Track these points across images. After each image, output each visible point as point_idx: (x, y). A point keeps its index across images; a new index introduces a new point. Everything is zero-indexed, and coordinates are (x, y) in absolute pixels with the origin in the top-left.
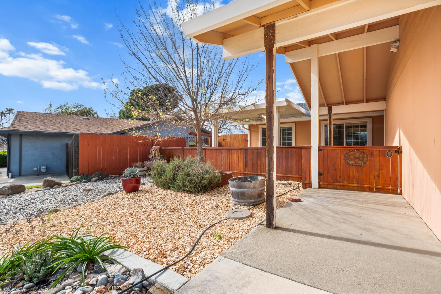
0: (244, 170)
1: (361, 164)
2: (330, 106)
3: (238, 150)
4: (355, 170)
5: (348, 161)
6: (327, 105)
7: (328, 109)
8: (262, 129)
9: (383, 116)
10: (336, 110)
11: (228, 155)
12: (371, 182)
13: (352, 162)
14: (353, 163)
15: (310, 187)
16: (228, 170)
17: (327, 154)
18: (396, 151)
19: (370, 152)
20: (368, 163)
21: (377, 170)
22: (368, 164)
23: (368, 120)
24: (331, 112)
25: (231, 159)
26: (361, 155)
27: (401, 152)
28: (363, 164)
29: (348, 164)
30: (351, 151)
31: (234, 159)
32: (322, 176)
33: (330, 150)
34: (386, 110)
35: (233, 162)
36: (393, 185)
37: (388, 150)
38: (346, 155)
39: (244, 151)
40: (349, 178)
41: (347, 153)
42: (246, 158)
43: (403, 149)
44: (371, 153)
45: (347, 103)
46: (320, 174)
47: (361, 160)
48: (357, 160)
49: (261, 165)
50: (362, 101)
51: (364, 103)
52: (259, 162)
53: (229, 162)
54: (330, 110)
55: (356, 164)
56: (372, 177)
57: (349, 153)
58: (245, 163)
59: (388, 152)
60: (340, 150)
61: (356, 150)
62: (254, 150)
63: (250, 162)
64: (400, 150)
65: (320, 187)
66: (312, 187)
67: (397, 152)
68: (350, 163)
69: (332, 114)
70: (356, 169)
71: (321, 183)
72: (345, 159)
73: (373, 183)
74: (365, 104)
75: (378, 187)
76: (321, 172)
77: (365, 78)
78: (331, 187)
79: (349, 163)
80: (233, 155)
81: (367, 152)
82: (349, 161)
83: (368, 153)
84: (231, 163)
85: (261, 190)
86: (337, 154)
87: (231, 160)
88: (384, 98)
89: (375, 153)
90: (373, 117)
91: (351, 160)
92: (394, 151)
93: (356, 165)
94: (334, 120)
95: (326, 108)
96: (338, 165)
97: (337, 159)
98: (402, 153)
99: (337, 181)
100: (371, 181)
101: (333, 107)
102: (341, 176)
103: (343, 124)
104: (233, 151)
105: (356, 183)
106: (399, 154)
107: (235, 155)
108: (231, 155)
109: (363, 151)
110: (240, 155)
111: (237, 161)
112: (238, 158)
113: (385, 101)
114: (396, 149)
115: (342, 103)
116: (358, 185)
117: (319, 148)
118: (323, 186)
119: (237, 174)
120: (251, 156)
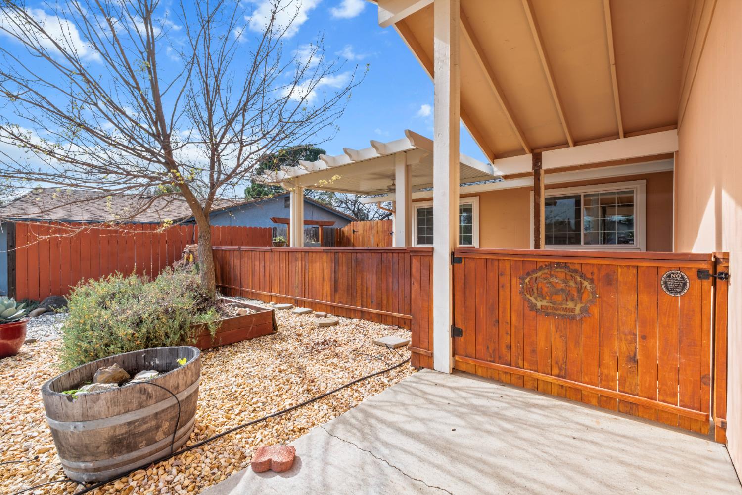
0: (331, 297)
1: (573, 310)
2: (537, 151)
3: (321, 254)
4: (553, 329)
5: (534, 301)
6: (532, 151)
7: (533, 159)
8: (418, 210)
9: (670, 174)
10: (551, 160)
11: (306, 264)
12: (607, 376)
13: (544, 303)
14: (547, 308)
15: (430, 367)
16: (307, 295)
17: (473, 274)
18: (701, 274)
19: (603, 273)
20: (595, 311)
21: (629, 337)
22: (596, 316)
23: (638, 186)
24: (540, 167)
25: (310, 274)
26: (572, 283)
27: (726, 276)
28: (577, 311)
29: (533, 307)
30: (541, 268)
31: (315, 274)
32: (462, 338)
33: (483, 261)
34: (677, 152)
35: (314, 280)
36: (686, 400)
37: (669, 269)
38: (527, 280)
39: (333, 255)
40: (534, 352)
41: (528, 274)
42: (335, 272)
43: (731, 264)
44: (608, 275)
45: (576, 143)
46: (456, 332)
47: (572, 300)
48: (559, 298)
49: (362, 290)
50: (613, 135)
51: (619, 138)
52: (359, 282)
53: (307, 279)
54: (537, 160)
55: (556, 309)
56: (608, 359)
57: (535, 271)
58: (333, 283)
59: (669, 276)
60: (507, 264)
61: (558, 264)
62: (349, 255)
63: (342, 281)
64: (720, 269)
65: (455, 371)
66: (436, 366)
67: (707, 277)
68: (539, 307)
69: (542, 172)
70: (557, 328)
71: (457, 358)
72: (522, 293)
73: (614, 380)
74: (622, 141)
75: (632, 397)
76: (459, 325)
77: (612, 61)
78: (485, 375)
79: (536, 305)
80: (314, 265)
81: (592, 273)
82: (536, 299)
83: (595, 277)
84: (310, 282)
85: (129, 423)
86: (502, 275)
87: (310, 276)
88: (673, 122)
89: (620, 278)
90: (649, 179)
91: (542, 296)
92: (694, 273)
93: (555, 315)
94: (548, 187)
95: (529, 157)
96: (504, 309)
97: (501, 289)
98: (728, 283)
99: (500, 360)
100: (606, 371)
101: (544, 154)
102: (513, 344)
103: (580, 196)
104: (314, 255)
105: (556, 371)
106: (715, 284)
107: (318, 264)
108: (310, 265)
109: (577, 267)
110: (325, 264)
111: (321, 279)
112: (321, 271)
113: (676, 131)
114: (704, 266)
115: (564, 144)
116: (562, 381)
117: (453, 254)
118: (463, 367)
119: (319, 306)
120: (345, 268)
